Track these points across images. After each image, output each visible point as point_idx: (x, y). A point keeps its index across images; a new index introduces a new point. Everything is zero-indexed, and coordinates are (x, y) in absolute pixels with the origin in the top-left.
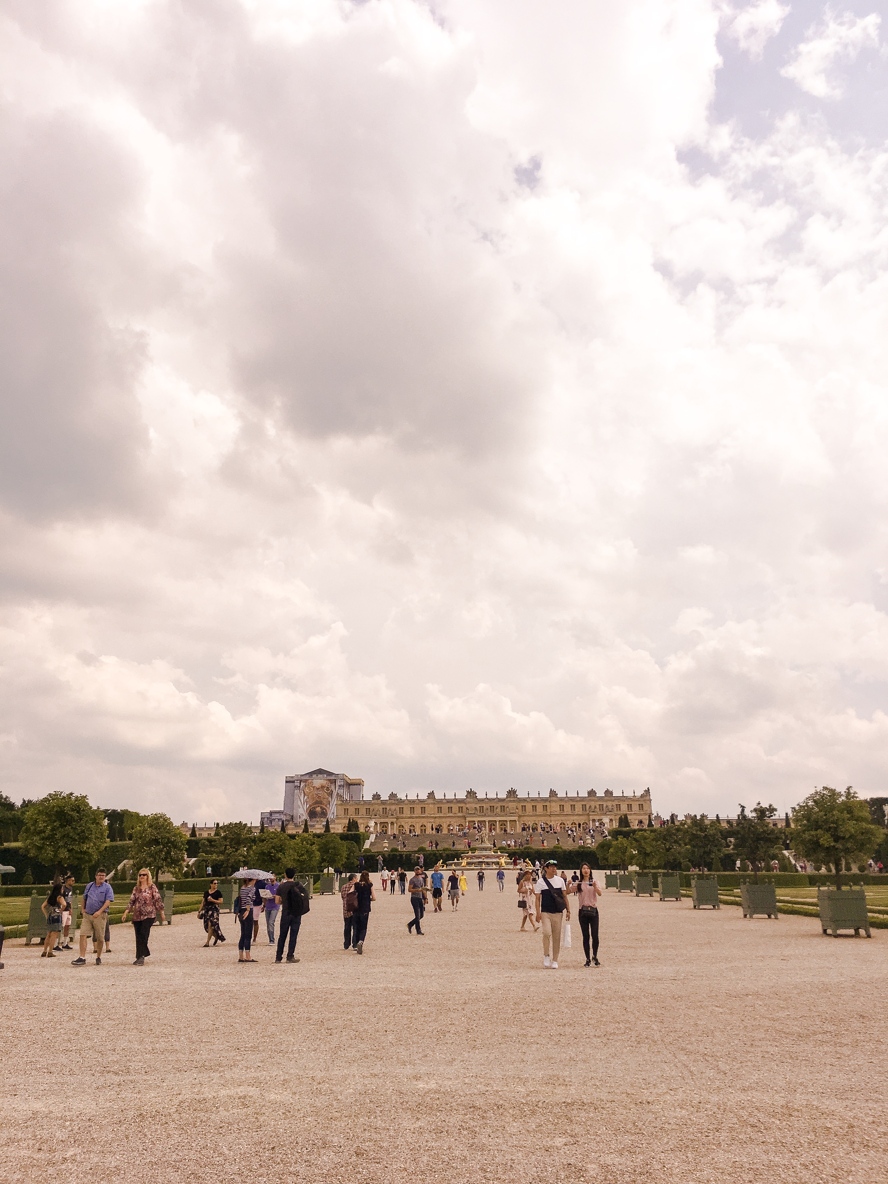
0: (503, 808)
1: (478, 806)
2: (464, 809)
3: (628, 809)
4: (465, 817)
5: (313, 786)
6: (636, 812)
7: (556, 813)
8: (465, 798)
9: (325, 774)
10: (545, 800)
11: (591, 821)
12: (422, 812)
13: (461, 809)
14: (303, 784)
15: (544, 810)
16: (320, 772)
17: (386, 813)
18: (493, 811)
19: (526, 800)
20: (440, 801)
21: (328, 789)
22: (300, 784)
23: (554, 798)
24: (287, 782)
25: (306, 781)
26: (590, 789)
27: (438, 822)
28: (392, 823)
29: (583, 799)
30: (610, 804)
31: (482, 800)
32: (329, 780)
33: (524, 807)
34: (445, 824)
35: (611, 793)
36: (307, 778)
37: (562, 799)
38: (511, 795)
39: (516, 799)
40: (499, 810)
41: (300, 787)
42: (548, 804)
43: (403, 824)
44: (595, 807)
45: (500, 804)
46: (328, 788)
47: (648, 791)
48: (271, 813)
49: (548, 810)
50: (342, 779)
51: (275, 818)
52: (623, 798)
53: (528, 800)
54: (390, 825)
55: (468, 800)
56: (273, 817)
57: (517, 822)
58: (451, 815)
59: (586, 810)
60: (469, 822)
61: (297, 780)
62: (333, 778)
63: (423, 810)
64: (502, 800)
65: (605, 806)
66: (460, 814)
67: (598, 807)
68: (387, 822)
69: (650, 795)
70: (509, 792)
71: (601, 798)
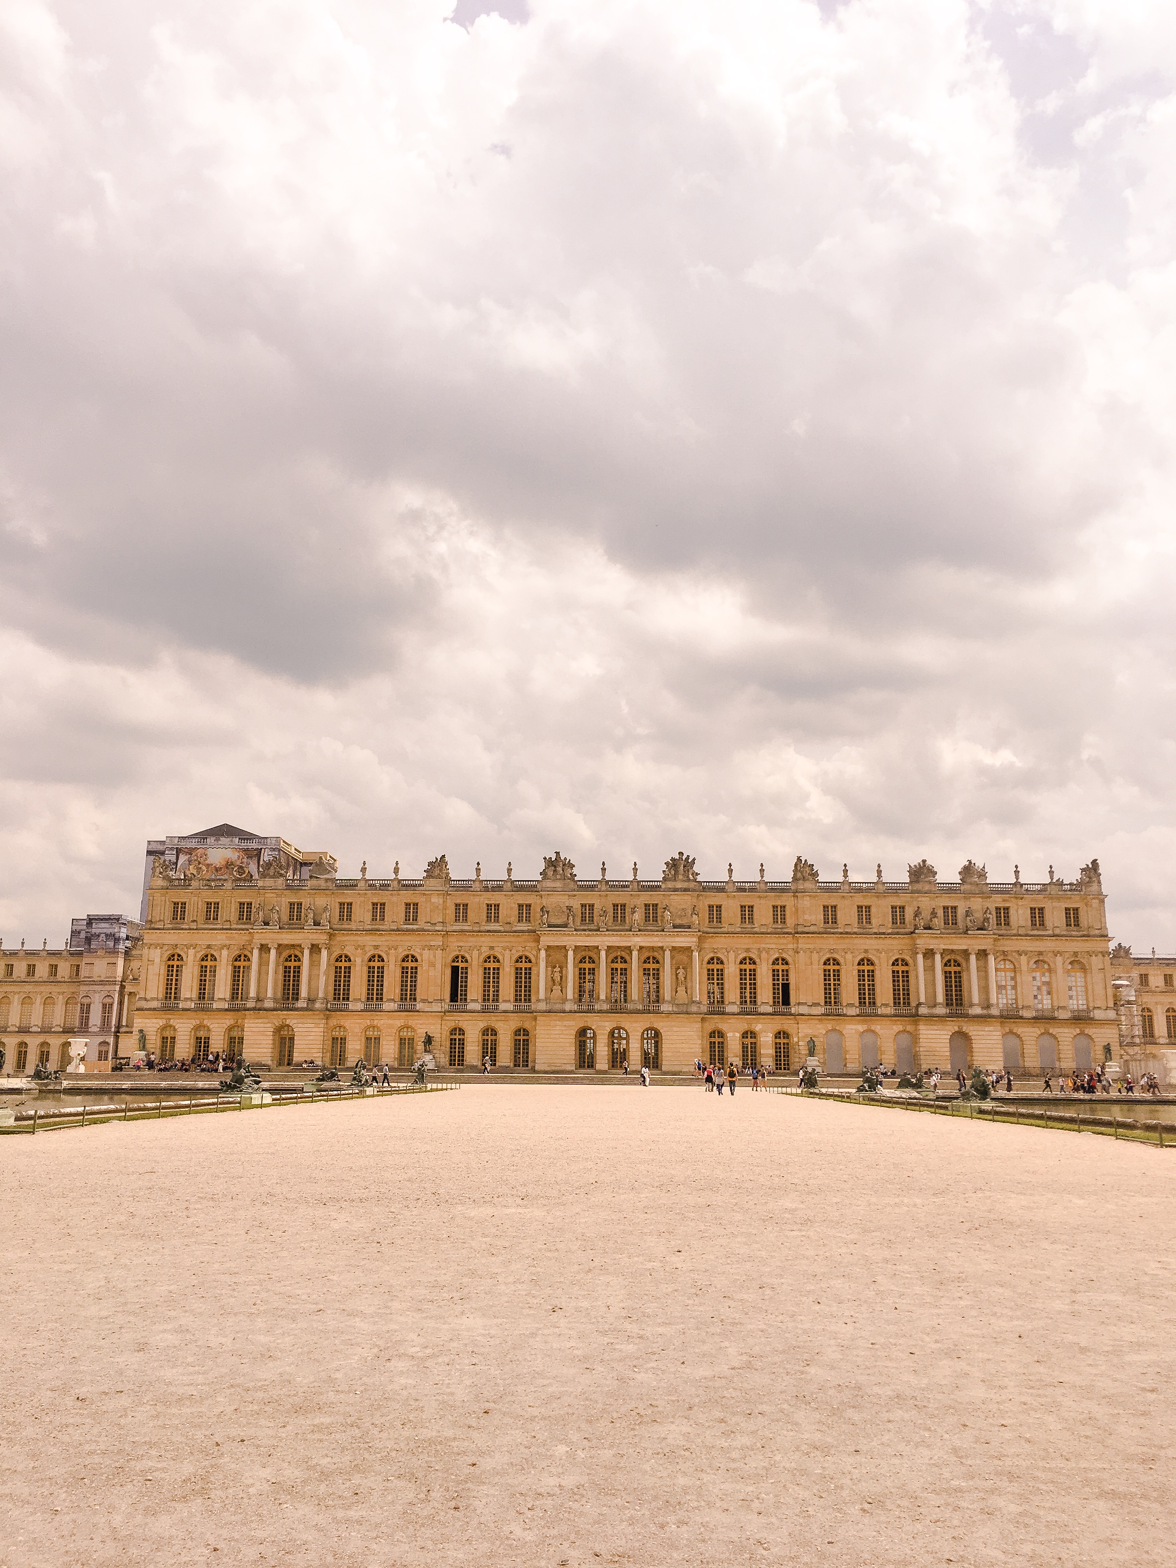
0: (652, 913)
1: (576, 904)
2: (536, 911)
3: (1033, 924)
4: (534, 934)
5: (208, 862)
6: (1057, 931)
7: (812, 929)
8: (540, 878)
9: (236, 836)
10: (779, 889)
11: (920, 957)
12: (407, 919)
13: (524, 911)
14: (183, 858)
15: (775, 921)
16: (225, 831)
17: (299, 919)
18: (623, 918)
19: (721, 890)
20: (464, 886)
21: (241, 869)
22: (177, 859)
23: (808, 885)
24: (149, 853)
25: (190, 852)
26: (915, 861)
27: (455, 946)
28: (315, 949)
29: (895, 890)
30: (977, 904)
31: (590, 887)
32: (246, 850)
33: (715, 912)
34: (475, 953)
35: (982, 874)
36: (193, 844)
37: (830, 889)
38: (676, 872)
39: (692, 885)
40: (638, 916)
41: (176, 863)
42: (787, 900)
43: (349, 950)
44: (934, 914)
45: (646, 898)
46: (241, 867)
47: (1092, 870)
48: (91, 921)
49: (788, 920)
50: (274, 850)
51: (98, 931)
52: (1017, 889)
53: (729, 888)
54: (307, 952)
55: (548, 884)
56: (94, 931)
57: (696, 954)
58: (493, 926)
59: (903, 922)
60: (549, 948)
61: (172, 849)
62: (254, 845)
63: (412, 911)
64: (653, 888)
65: (961, 912)
66: (523, 926)
67: (940, 913)
68: (300, 946)
69: (1099, 882)
70: (673, 864)
71: (949, 889)
